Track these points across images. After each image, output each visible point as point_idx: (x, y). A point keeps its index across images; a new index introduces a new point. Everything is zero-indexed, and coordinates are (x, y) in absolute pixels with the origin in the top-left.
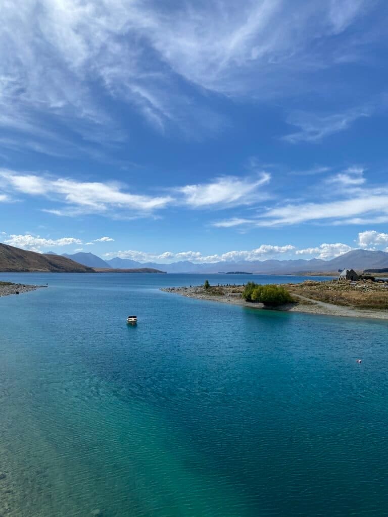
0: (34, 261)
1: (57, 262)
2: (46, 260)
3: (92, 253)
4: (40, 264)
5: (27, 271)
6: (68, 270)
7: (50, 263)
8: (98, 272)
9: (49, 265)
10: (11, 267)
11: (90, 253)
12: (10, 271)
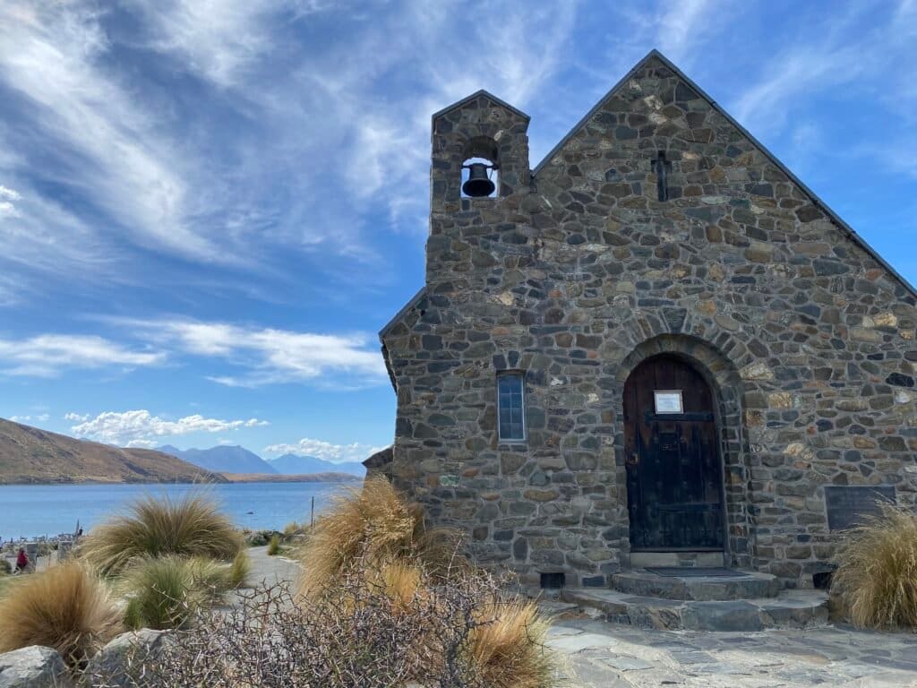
0: (95, 461)
1: (146, 463)
2: (122, 459)
3: (243, 446)
4: (106, 466)
5: (69, 481)
6: (166, 479)
7: (130, 466)
8: (232, 482)
9: (125, 467)
10: (32, 474)
11: (239, 447)
12: (28, 481)
